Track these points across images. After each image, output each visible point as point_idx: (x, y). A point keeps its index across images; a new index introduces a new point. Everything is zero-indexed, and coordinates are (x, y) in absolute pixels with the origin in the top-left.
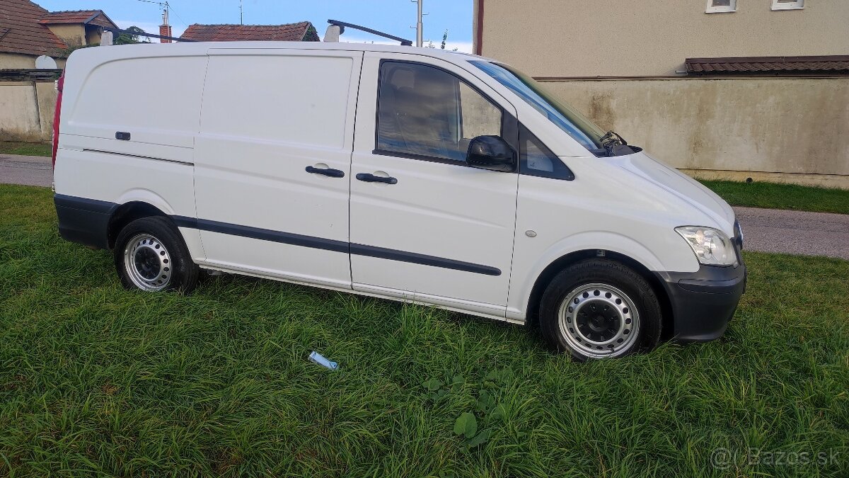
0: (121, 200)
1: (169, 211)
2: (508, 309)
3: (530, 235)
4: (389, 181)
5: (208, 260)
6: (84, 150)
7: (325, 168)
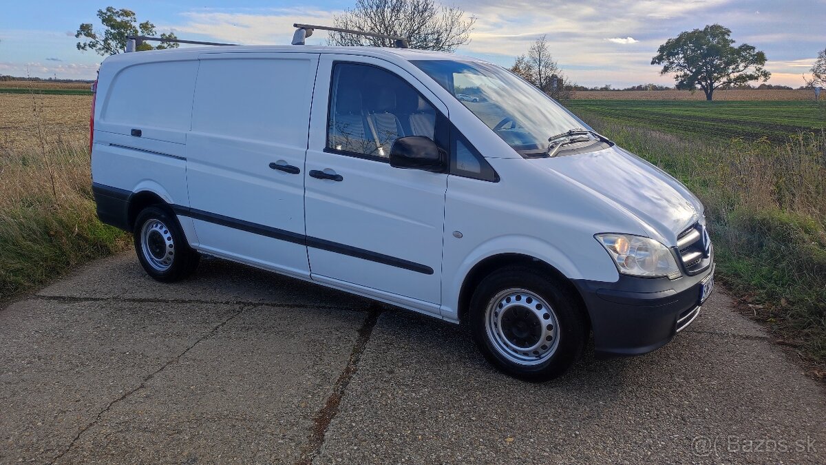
0: (136, 189)
1: (170, 200)
2: (442, 307)
3: (458, 235)
4: (337, 178)
5: (201, 246)
6: (111, 144)
7: (285, 165)
